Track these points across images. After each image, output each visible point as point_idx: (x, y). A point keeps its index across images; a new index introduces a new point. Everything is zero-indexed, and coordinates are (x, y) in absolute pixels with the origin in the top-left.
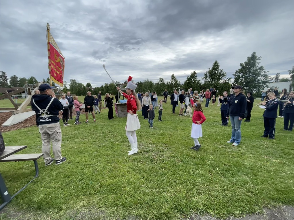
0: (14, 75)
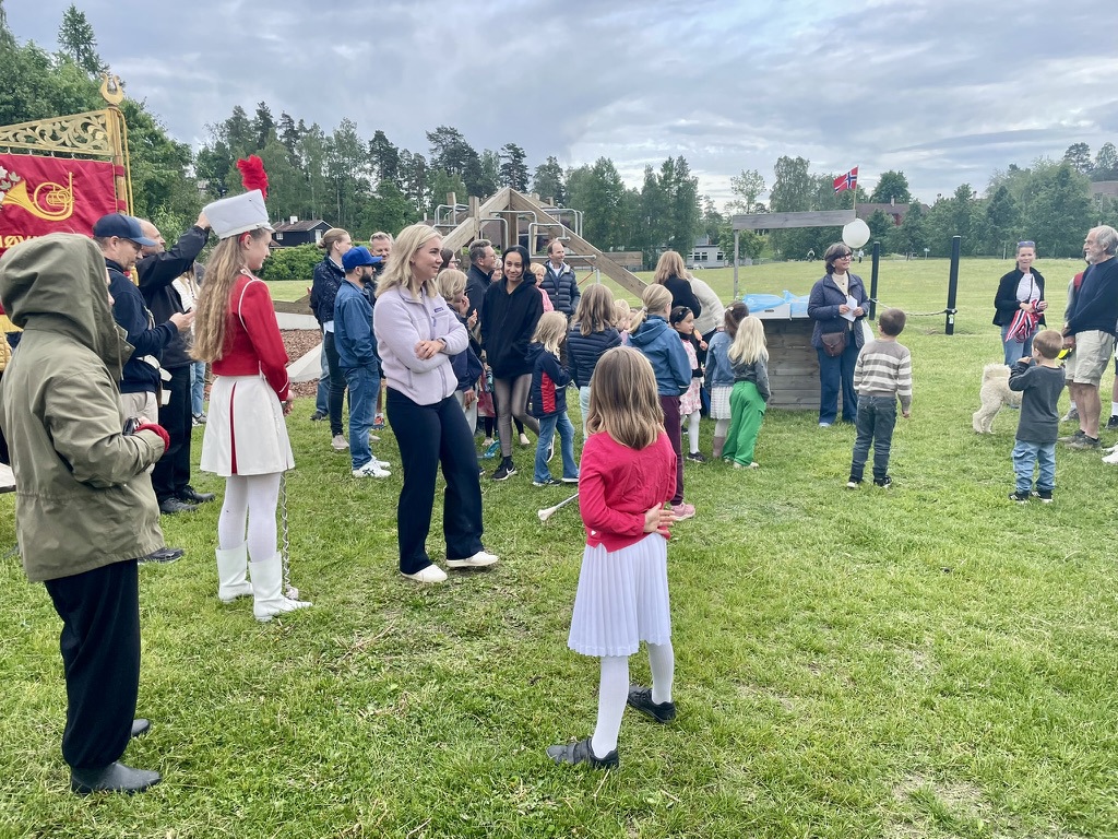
0: (550, 159)
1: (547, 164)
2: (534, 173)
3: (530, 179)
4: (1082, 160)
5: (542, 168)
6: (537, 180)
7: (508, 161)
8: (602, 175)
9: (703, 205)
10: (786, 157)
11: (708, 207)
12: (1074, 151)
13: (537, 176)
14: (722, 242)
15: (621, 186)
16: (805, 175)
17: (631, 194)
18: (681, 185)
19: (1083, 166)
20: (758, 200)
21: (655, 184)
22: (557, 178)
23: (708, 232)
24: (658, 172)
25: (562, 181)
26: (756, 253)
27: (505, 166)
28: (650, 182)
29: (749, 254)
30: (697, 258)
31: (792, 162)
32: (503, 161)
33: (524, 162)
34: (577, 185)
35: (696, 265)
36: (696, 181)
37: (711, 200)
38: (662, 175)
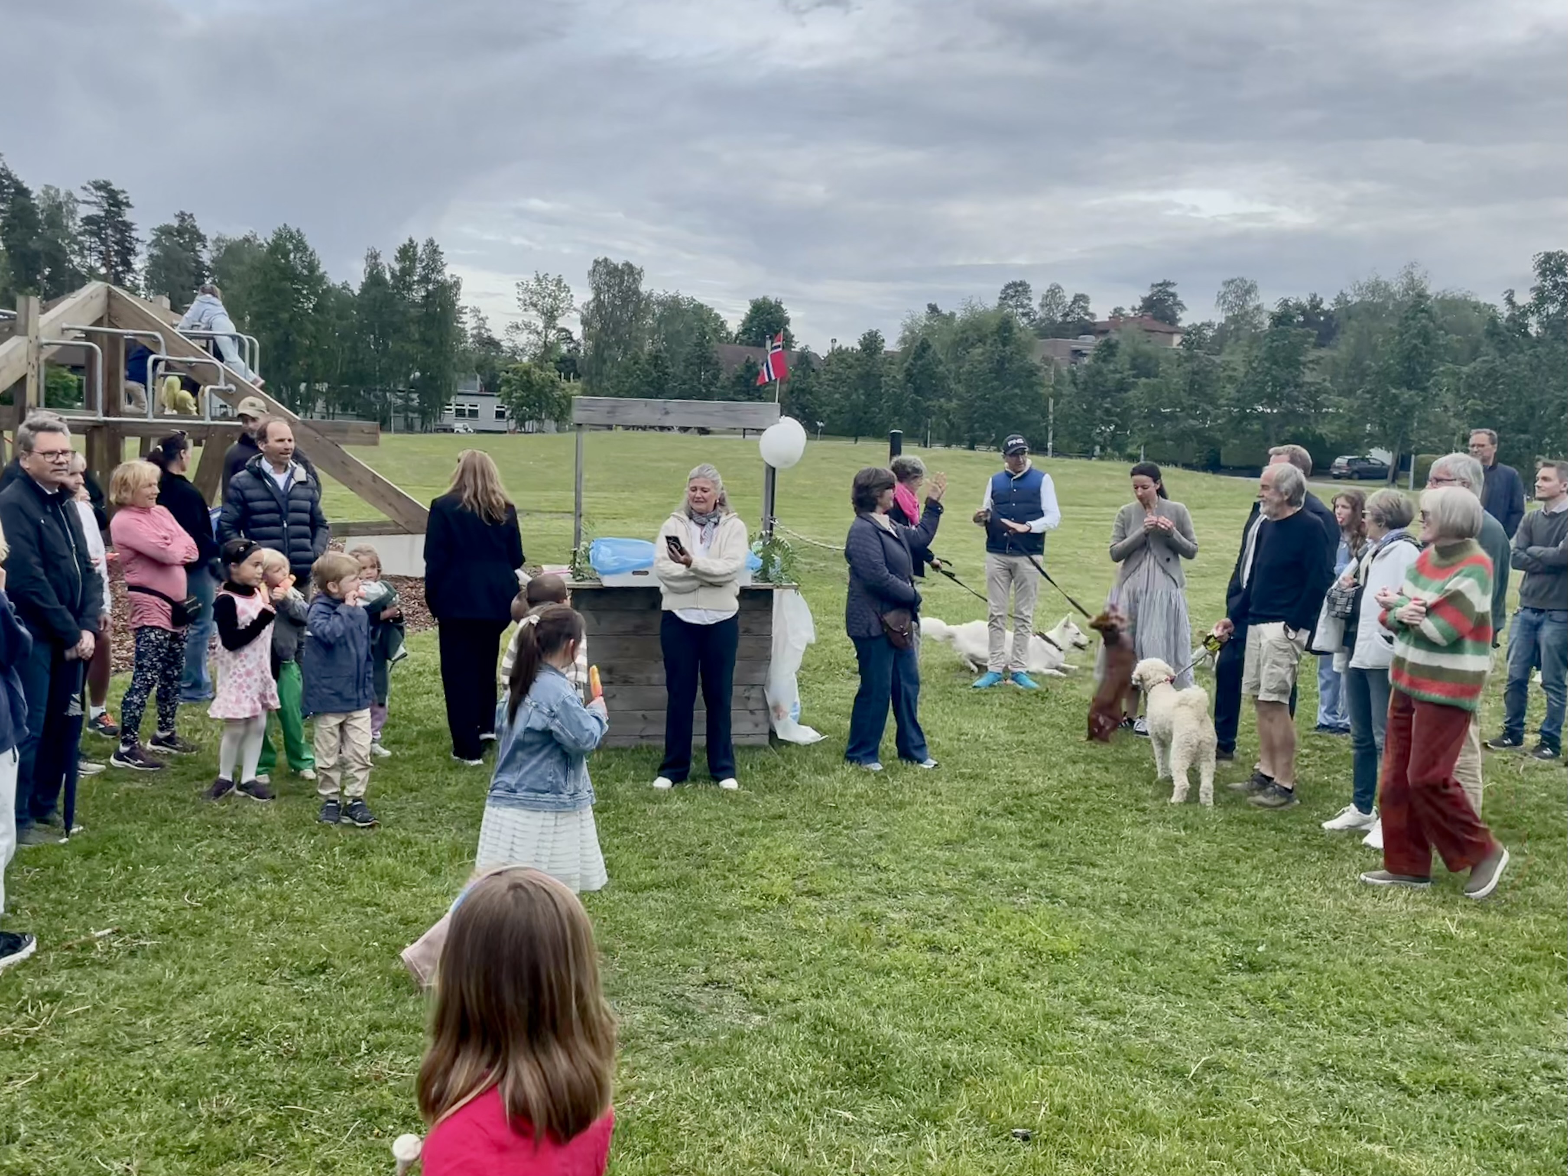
0: (182, 216)
1: (175, 223)
2: (150, 238)
3: (139, 247)
4: (1023, 307)
5: (165, 231)
6: (155, 252)
7: (94, 211)
8: (286, 255)
9: (468, 323)
10: (606, 260)
11: (479, 328)
12: (1011, 292)
13: (156, 243)
14: (504, 389)
15: (322, 278)
16: (637, 292)
17: (341, 295)
18: (430, 287)
19: (1024, 315)
20: (561, 323)
21: (384, 281)
22: (194, 250)
23: (479, 368)
24: (389, 263)
25: (206, 257)
26: (562, 413)
27: (88, 220)
28: (374, 279)
29: (550, 415)
30: (460, 413)
31: (616, 268)
32: (84, 211)
33: (128, 215)
34: (235, 269)
35: (458, 426)
36: (457, 284)
37: (482, 315)
38: (397, 267)
